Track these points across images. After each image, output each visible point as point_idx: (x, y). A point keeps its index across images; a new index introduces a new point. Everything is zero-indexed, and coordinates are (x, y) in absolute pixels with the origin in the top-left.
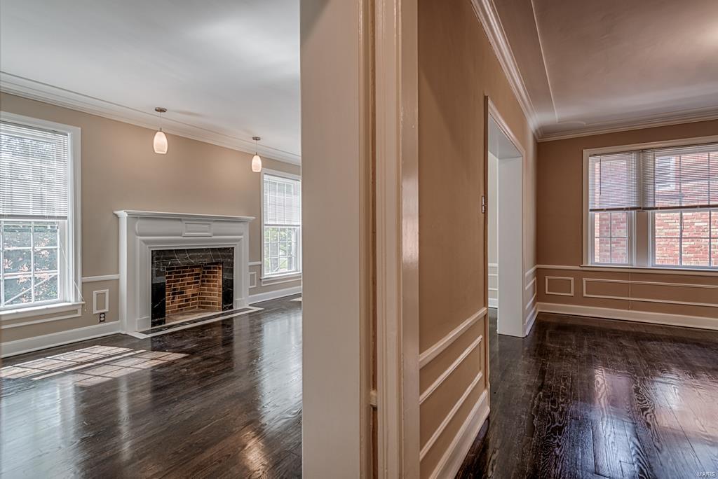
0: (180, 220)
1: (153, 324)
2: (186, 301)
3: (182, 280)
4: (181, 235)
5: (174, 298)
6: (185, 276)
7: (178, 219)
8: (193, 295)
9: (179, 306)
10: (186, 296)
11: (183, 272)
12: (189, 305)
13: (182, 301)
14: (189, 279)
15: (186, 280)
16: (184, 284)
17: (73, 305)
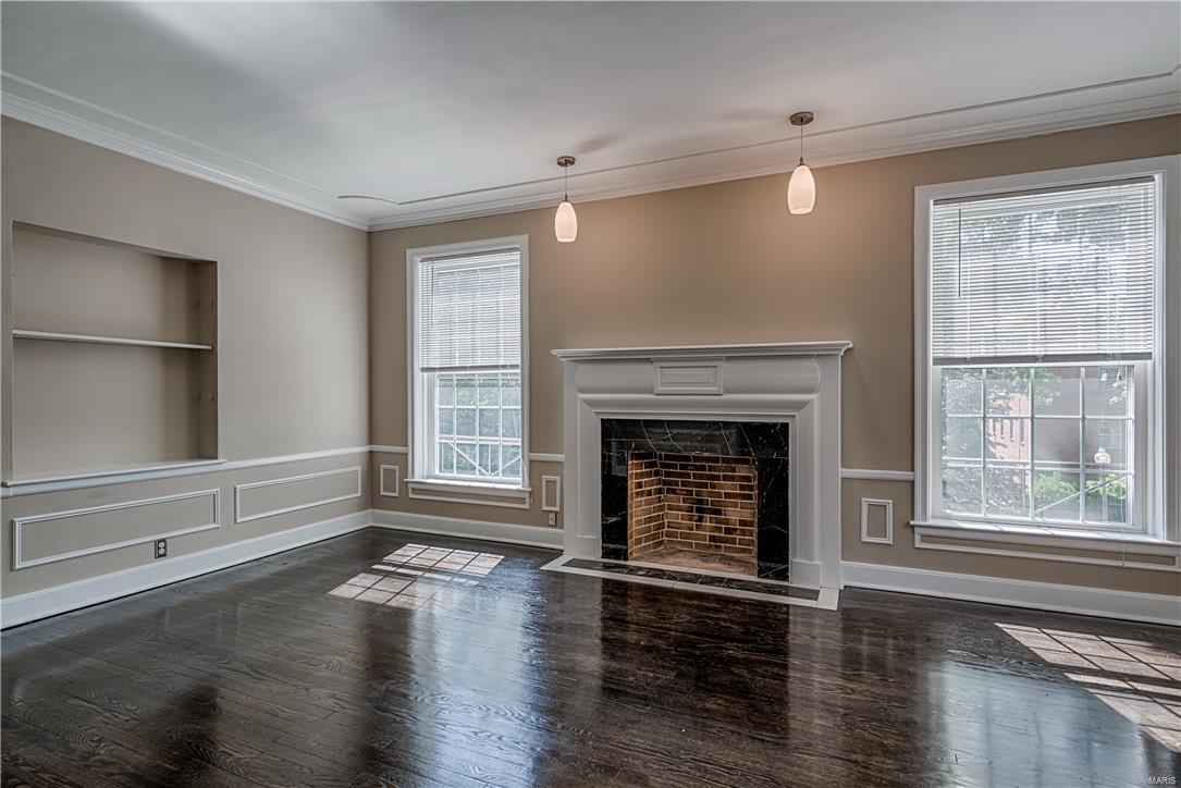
0: (649, 361)
1: (606, 554)
2: (728, 531)
3: (713, 486)
4: (652, 392)
5: (700, 519)
6: (718, 478)
7: (645, 358)
8: (742, 523)
9: (713, 539)
10: (727, 522)
11: (710, 469)
12: (733, 541)
13: (719, 529)
14: (728, 487)
15: (721, 487)
16: (719, 495)
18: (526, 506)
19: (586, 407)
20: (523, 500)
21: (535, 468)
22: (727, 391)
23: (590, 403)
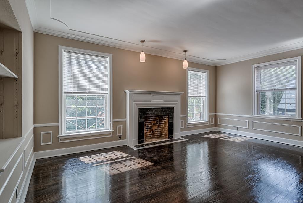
0: (150, 94)
1: (139, 143)
2: (153, 132)
3: (151, 122)
4: (151, 101)
5: (147, 131)
6: (152, 120)
7: (150, 93)
8: (155, 130)
9: (150, 134)
10: (152, 130)
11: (152, 118)
12: (153, 134)
13: (151, 132)
14: (154, 122)
16: (152, 124)
17: (110, 131)
18: (112, 136)
19: (136, 105)
20: (110, 134)
21: (114, 124)
22: (165, 101)
23: (137, 104)
